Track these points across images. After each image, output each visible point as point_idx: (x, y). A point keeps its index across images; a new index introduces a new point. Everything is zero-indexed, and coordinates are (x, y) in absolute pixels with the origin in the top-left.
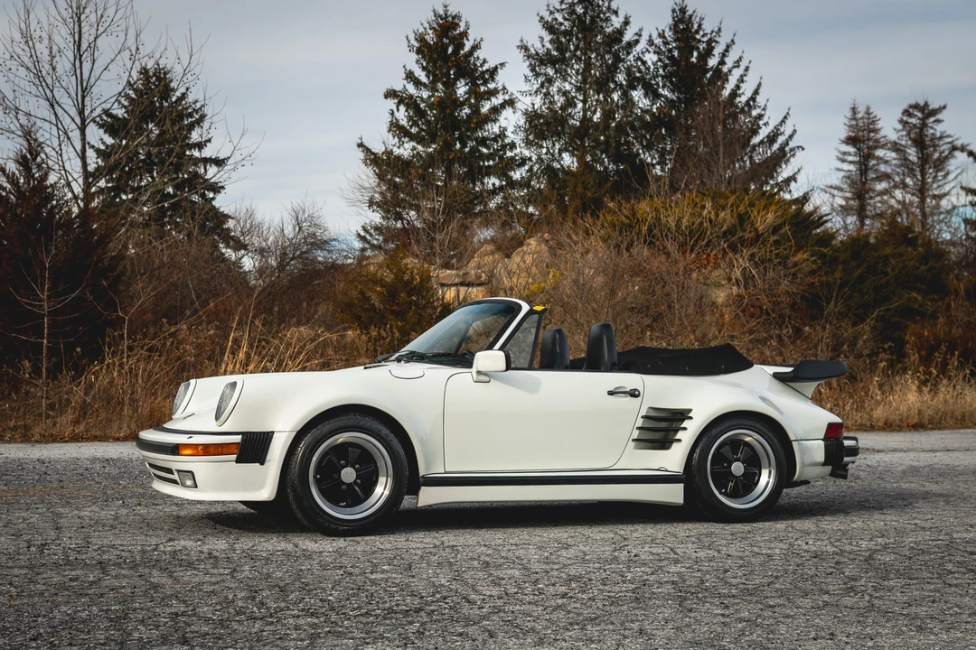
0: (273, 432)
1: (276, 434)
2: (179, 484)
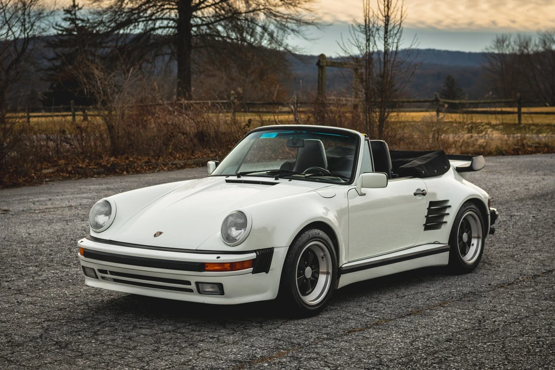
0: (273, 248)
1: (275, 250)
2: (193, 292)
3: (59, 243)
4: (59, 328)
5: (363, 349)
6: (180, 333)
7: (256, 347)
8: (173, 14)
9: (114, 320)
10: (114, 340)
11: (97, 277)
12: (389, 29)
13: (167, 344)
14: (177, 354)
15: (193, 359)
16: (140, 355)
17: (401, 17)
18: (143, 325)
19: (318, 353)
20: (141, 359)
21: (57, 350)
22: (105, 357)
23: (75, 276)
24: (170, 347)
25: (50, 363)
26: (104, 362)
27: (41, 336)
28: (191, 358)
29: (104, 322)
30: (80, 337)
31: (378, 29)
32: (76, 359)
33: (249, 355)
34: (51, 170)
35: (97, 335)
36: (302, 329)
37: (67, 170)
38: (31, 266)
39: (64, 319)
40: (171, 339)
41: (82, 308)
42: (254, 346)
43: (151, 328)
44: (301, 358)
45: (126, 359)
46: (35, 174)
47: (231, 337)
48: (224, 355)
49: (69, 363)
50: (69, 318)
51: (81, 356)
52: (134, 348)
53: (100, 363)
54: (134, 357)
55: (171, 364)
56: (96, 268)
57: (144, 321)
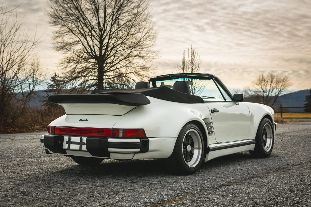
3: (37, 149)
4: (26, 184)
5: (237, 195)
6: (107, 187)
7: (162, 194)
8: (97, 74)
9: (64, 180)
10: (62, 191)
12: (193, 69)
13: (99, 193)
14: (107, 198)
15: (119, 201)
16: (80, 199)
17: (199, 63)
18: (82, 183)
19: (207, 198)
20: (81, 202)
21: (21, 197)
22: (54, 201)
23: (42, 161)
24: (102, 195)
25: (13, 204)
26: (53, 204)
27: (12, 189)
28: (117, 201)
29: (56, 181)
30: (39, 189)
31: (188, 69)
32: (34, 202)
33: (159, 199)
34: (39, 127)
35: (51, 188)
36: (188, 185)
37: (47, 127)
38: (18, 157)
39: (30, 180)
40: (102, 190)
41: (44, 174)
42: (160, 194)
43: (88, 184)
44: (197, 201)
45: (70, 202)
46: (31, 128)
47: (143, 189)
48: (141, 199)
49: (27, 204)
50: (34, 179)
51: (38, 200)
52: (76, 195)
53: (51, 204)
54: (76, 200)
55: (103, 205)
57: (83, 181)
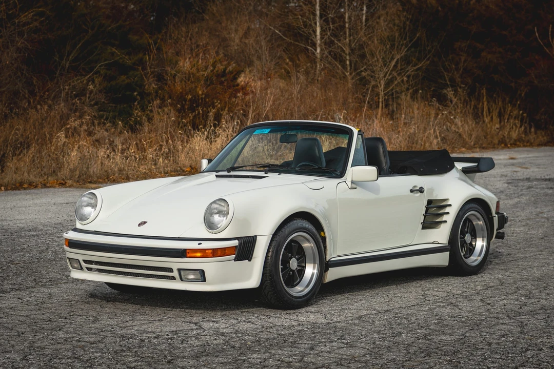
0: (256, 236)
1: (258, 238)
2: (175, 279)
11: (82, 269)
56: (81, 258)
